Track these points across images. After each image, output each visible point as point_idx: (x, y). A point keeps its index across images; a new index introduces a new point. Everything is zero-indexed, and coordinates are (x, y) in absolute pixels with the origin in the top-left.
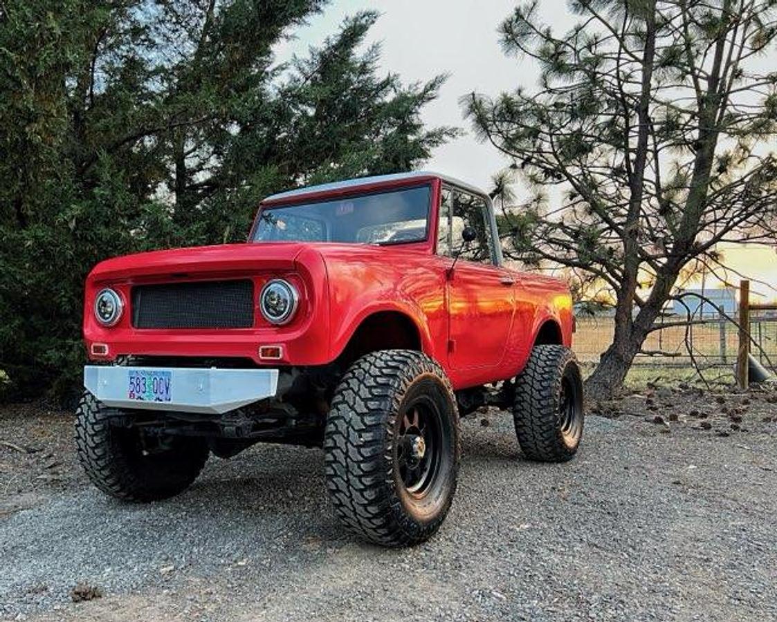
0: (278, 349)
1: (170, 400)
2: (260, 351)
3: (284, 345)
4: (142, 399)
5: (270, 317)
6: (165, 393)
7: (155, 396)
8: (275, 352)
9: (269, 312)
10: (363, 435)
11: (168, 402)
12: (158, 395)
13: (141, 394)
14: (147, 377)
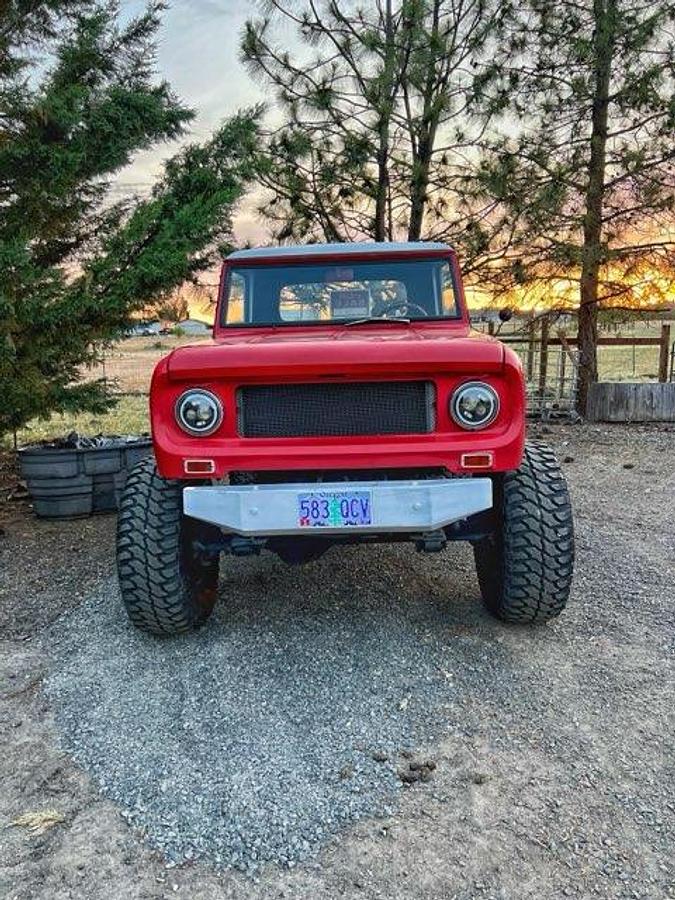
0: (488, 457)
1: (369, 522)
2: (463, 458)
3: (492, 452)
4: (323, 525)
5: (465, 421)
6: (361, 515)
7: (345, 520)
8: (484, 460)
9: (464, 417)
10: (559, 530)
11: (368, 526)
12: (350, 518)
13: (320, 519)
14: (330, 500)
